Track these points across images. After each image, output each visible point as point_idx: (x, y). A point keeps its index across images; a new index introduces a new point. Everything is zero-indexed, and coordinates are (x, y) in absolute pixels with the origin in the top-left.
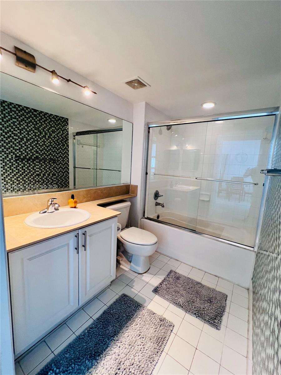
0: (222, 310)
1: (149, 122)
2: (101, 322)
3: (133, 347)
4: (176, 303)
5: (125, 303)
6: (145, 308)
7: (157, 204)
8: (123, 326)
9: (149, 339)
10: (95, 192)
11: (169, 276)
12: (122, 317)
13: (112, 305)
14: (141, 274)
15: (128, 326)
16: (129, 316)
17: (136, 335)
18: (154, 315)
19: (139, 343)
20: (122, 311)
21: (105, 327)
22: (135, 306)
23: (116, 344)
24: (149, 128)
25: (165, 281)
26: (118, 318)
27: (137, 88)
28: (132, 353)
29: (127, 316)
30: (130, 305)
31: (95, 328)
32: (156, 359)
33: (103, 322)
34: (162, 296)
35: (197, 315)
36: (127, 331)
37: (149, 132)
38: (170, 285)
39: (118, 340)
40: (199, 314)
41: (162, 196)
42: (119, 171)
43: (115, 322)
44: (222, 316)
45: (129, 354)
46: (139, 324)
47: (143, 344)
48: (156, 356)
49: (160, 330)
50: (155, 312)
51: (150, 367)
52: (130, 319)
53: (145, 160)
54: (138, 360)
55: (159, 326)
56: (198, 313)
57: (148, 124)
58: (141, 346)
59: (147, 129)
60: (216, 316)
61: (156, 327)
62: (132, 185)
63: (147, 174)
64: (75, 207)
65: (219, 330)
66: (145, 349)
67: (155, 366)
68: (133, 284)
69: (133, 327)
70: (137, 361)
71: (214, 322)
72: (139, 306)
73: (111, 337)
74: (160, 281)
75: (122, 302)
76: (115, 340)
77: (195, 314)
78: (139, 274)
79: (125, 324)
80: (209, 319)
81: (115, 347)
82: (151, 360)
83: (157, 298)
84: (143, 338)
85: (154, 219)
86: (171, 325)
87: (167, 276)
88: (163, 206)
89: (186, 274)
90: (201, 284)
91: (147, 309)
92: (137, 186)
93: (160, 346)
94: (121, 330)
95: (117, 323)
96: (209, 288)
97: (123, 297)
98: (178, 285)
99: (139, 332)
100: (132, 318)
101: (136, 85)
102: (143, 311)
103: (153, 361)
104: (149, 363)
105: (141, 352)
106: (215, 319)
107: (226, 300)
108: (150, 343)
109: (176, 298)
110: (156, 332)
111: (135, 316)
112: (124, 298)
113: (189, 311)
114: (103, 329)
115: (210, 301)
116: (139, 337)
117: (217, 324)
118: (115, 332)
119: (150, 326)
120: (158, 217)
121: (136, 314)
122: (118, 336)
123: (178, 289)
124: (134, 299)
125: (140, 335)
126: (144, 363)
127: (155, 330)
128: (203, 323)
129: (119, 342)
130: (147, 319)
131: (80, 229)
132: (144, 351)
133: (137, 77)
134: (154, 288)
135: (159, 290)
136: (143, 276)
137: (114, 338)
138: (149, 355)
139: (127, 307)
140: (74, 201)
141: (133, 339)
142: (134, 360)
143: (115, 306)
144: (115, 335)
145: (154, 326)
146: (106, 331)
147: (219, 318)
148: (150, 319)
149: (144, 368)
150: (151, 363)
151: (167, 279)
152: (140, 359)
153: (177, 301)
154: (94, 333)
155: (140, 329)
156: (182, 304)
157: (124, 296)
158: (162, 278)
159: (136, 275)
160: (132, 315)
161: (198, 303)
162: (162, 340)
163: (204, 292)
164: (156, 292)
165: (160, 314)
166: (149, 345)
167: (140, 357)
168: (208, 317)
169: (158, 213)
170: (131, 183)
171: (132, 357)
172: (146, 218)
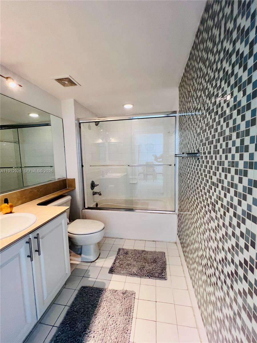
0: (164, 264)
1: (79, 118)
2: (66, 324)
3: (106, 330)
4: (132, 274)
5: (86, 295)
6: (107, 290)
7: (94, 194)
8: (91, 317)
9: (118, 314)
10: (31, 192)
11: (119, 255)
12: (87, 309)
13: (73, 302)
14: (94, 261)
15: (96, 313)
16: (94, 304)
17: (106, 318)
18: (117, 292)
19: (111, 323)
20: (86, 303)
21: (73, 327)
22: (97, 292)
23: (90, 336)
24: (80, 123)
25: (116, 260)
26: (84, 312)
27: (67, 86)
28: (107, 335)
29: (92, 305)
30: (92, 294)
31: (61, 334)
32: (129, 328)
33: (69, 324)
34: (119, 273)
35: (150, 276)
36: (97, 319)
37: (80, 127)
38: (122, 261)
39: (90, 332)
40: (151, 275)
41: (98, 185)
42: (51, 167)
43: (82, 317)
44: (165, 269)
45: (104, 337)
46: (105, 307)
47: (114, 322)
48: (128, 325)
49: (125, 302)
50: (116, 289)
51: (127, 337)
52: (96, 307)
53: (79, 153)
54: (115, 337)
55: (123, 299)
56: (149, 274)
57: (79, 120)
58: (114, 324)
59: (78, 124)
60: (162, 271)
61: (121, 301)
62: (69, 179)
63: (83, 167)
64: (11, 213)
65: (166, 280)
66: (118, 325)
67: (130, 334)
68: (89, 274)
69: (101, 311)
70: (114, 339)
71: (162, 276)
72: (101, 291)
73: (83, 332)
74: (113, 261)
75: (84, 295)
76: (87, 334)
77: (148, 276)
78: (92, 262)
79: (93, 313)
80: (158, 275)
81: (89, 339)
82: (126, 331)
83: (114, 277)
84: (113, 316)
85: (93, 207)
86: (133, 294)
87: (117, 254)
88: (100, 194)
89: (132, 248)
90: (145, 251)
91: (109, 290)
92: (75, 179)
93: (129, 315)
94: (90, 321)
95: (84, 317)
96: (151, 252)
97: (82, 290)
98: (128, 258)
99: (107, 314)
100: (97, 304)
101: (66, 82)
102: (106, 294)
103: (127, 331)
104: (125, 334)
105: (115, 330)
106: (162, 273)
107: (165, 256)
108: (120, 318)
109: (130, 270)
110: (123, 305)
111: (100, 302)
112: (84, 291)
113: (143, 276)
114: (71, 330)
115: (155, 261)
116: (110, 318)
117: (164, 276)
118: (85, 326)
119: (116, 303)
120: (97, 205)
121: (100, 300)
122: (89, 328)
123: (129, 262)
124: (94, 286)
125: (109, 316)
126: (121, 337)
127: (122, 304)
128: (155, 280)
129: (91, 333)
130: (112, 298)
131: (30, 233)
132: (118, 327)
133: (68, 76)
134: (109, 269)
135: (115, 269)
136: (96, 262)
137: (86, 332)
138: (123, 327)
139: (90, 297)
140: (8, 205)
141: (105, 322)
142: (111, 339)
143: (77, 302)
144: (86, 328)
145: (119, 302)
146: (75, 330)
147: (164, 271)
148: (114, 297)
149: (122, 342)
150: (126, 333)
151: (118, 257)
152: (116, 336)
153: (131, 272)
154: (62, 339)
155: (108, 310)
156: (136, 273)
157: (84, 288)
158: (114, 258)
159: (89, 264)
160: (97, 301)
161: (148, 267)
162: (130, 309)
163: (149, 257)
164: (112, 272)
165: (121, 289)
166: (120, 319)
167: (115, 334)
168: (157, 274)
169: (96, 202)
170: (67, 177)
171: (109, 338)
172: (86, 209)
